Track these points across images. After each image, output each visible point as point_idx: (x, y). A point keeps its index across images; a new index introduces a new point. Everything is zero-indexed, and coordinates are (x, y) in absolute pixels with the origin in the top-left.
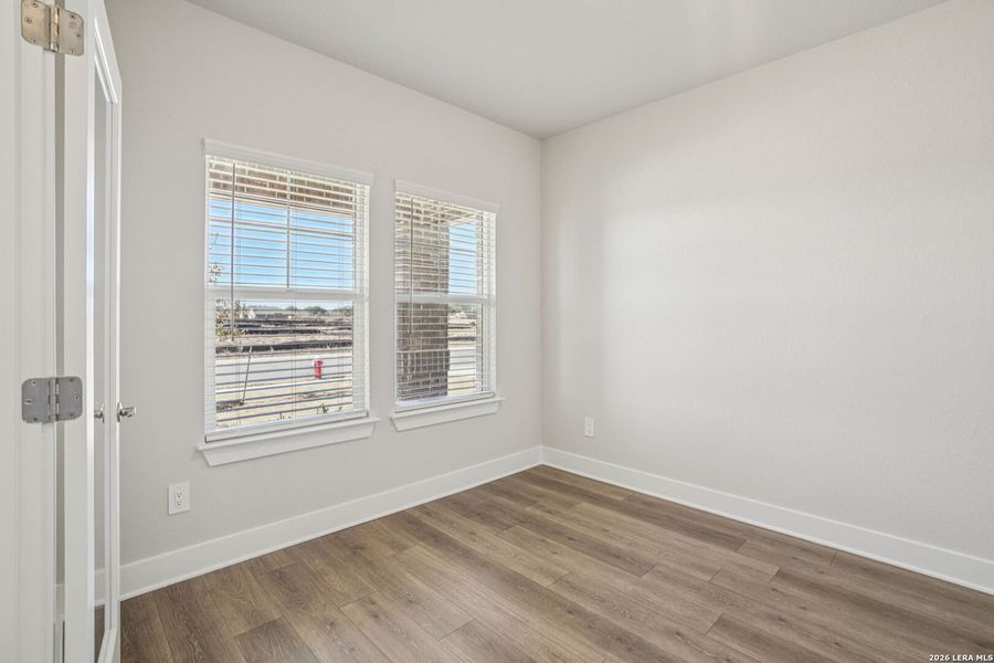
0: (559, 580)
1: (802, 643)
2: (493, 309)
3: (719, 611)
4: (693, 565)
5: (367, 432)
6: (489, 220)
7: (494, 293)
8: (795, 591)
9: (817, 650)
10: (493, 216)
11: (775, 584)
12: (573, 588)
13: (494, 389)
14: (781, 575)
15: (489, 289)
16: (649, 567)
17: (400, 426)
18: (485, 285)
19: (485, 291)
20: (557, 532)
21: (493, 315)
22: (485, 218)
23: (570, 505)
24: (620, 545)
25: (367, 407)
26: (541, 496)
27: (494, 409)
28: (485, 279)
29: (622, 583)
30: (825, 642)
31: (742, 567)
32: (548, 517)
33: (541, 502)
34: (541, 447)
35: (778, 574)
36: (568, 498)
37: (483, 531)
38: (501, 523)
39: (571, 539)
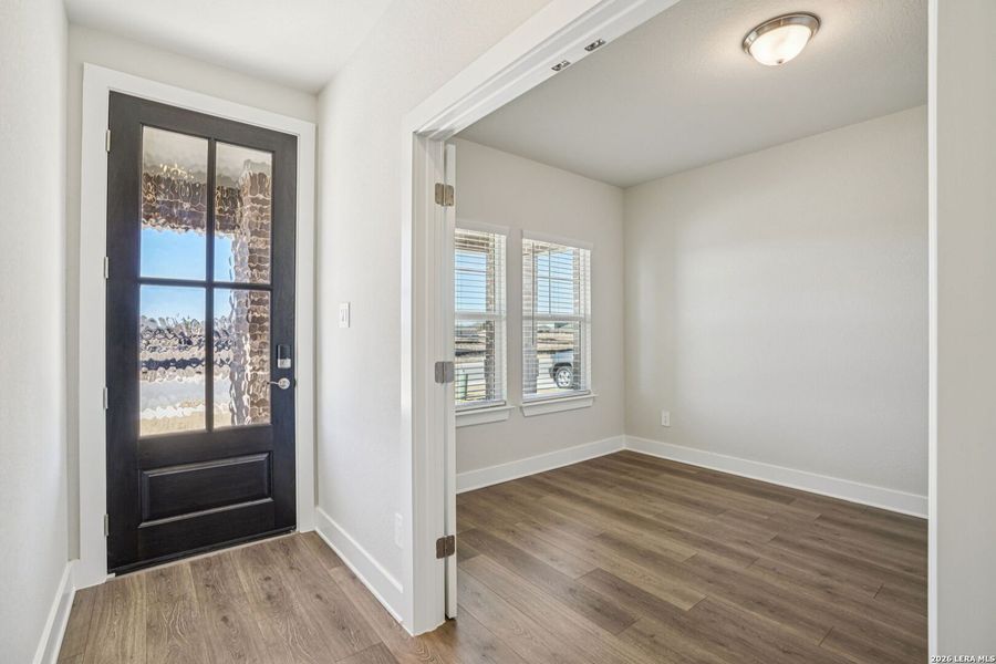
0: (658, 515)
1: (834, 550)
2: (589, 326)
3: (775, 534)
4: (753, 510)
5: (505, 416)
6: (585, 255)
7: (589, 312)
8: (832, 526)
9: (845, 554)
10: (588, 253)
11: (817, 522)
12: (669, 519)
13: (589, 388)
14: (821, 518)
15: (585, 309)
16: (724, 511)
17: (527, 413)
18: (582, 307)
19: (582, 312)
20: (649, 491)
21: (588, 330)
22: (582, 254)
23: (656, 475)
24: (698, 498)
25: (505, 398)
26: (629, 469)
27: (590, 403)
28: (582, 302)
29: (704, 518)
30: (851, 550)
31: (793, 513)
32: (639, 481)
33: (632, 473)
34: (624, 436)
35: (821, 517)
36: (652, 471)
37: (593, 488)
38: (606, 485)
39: (660, 494)
